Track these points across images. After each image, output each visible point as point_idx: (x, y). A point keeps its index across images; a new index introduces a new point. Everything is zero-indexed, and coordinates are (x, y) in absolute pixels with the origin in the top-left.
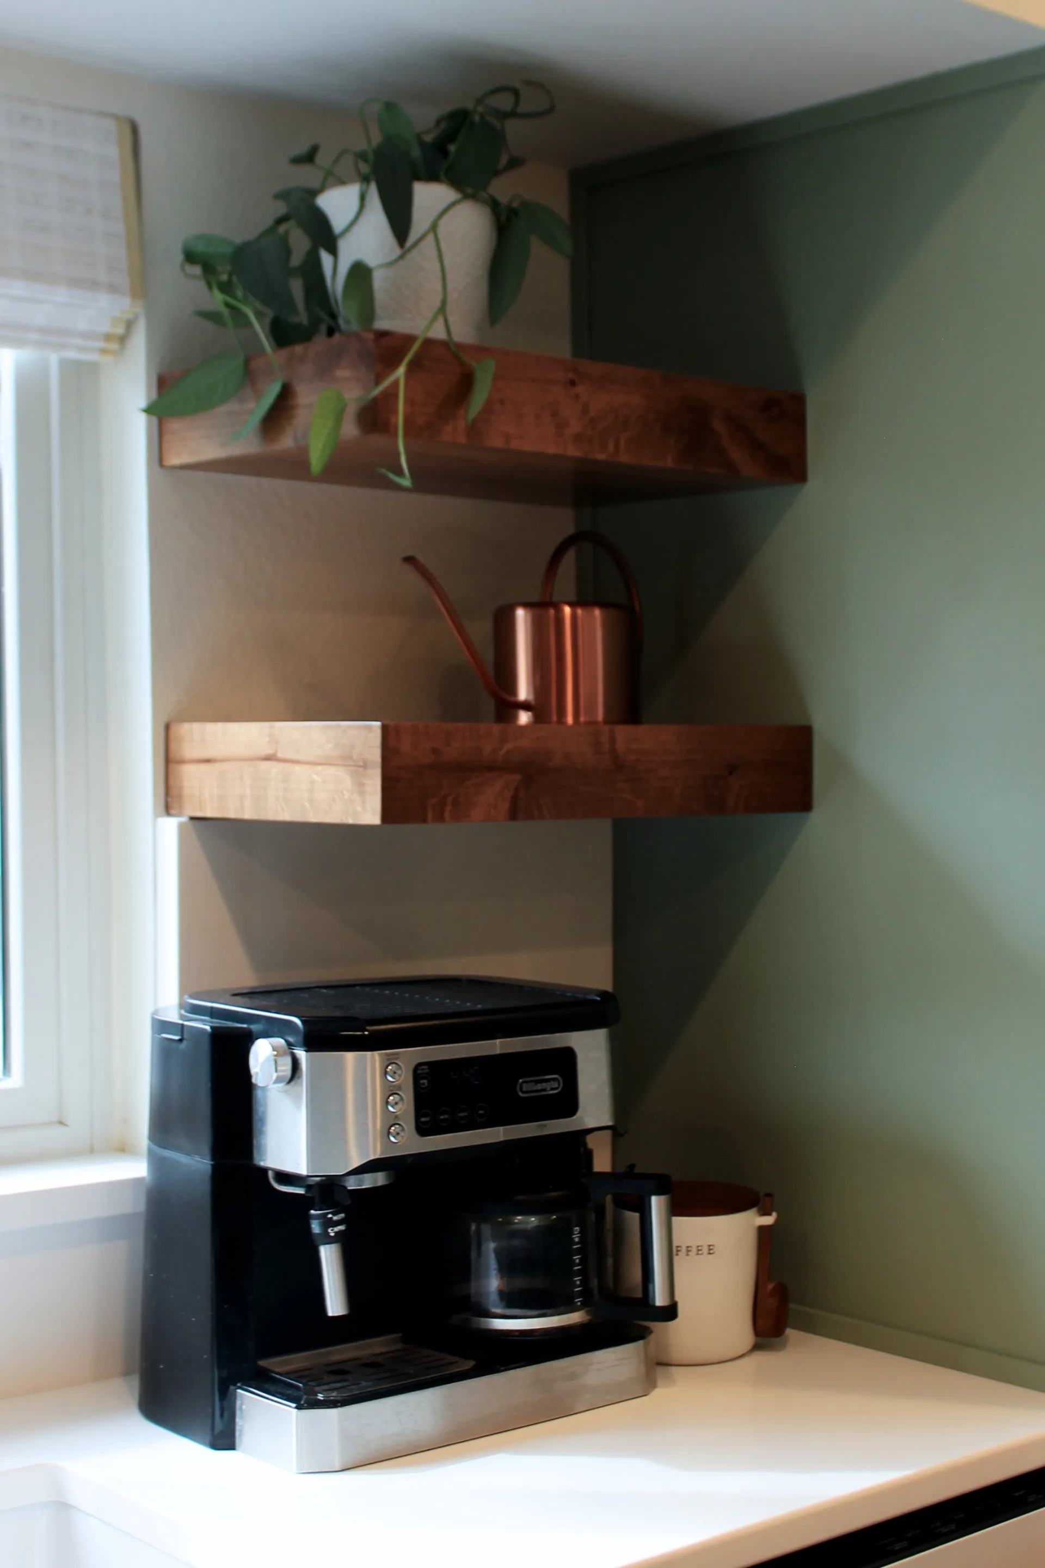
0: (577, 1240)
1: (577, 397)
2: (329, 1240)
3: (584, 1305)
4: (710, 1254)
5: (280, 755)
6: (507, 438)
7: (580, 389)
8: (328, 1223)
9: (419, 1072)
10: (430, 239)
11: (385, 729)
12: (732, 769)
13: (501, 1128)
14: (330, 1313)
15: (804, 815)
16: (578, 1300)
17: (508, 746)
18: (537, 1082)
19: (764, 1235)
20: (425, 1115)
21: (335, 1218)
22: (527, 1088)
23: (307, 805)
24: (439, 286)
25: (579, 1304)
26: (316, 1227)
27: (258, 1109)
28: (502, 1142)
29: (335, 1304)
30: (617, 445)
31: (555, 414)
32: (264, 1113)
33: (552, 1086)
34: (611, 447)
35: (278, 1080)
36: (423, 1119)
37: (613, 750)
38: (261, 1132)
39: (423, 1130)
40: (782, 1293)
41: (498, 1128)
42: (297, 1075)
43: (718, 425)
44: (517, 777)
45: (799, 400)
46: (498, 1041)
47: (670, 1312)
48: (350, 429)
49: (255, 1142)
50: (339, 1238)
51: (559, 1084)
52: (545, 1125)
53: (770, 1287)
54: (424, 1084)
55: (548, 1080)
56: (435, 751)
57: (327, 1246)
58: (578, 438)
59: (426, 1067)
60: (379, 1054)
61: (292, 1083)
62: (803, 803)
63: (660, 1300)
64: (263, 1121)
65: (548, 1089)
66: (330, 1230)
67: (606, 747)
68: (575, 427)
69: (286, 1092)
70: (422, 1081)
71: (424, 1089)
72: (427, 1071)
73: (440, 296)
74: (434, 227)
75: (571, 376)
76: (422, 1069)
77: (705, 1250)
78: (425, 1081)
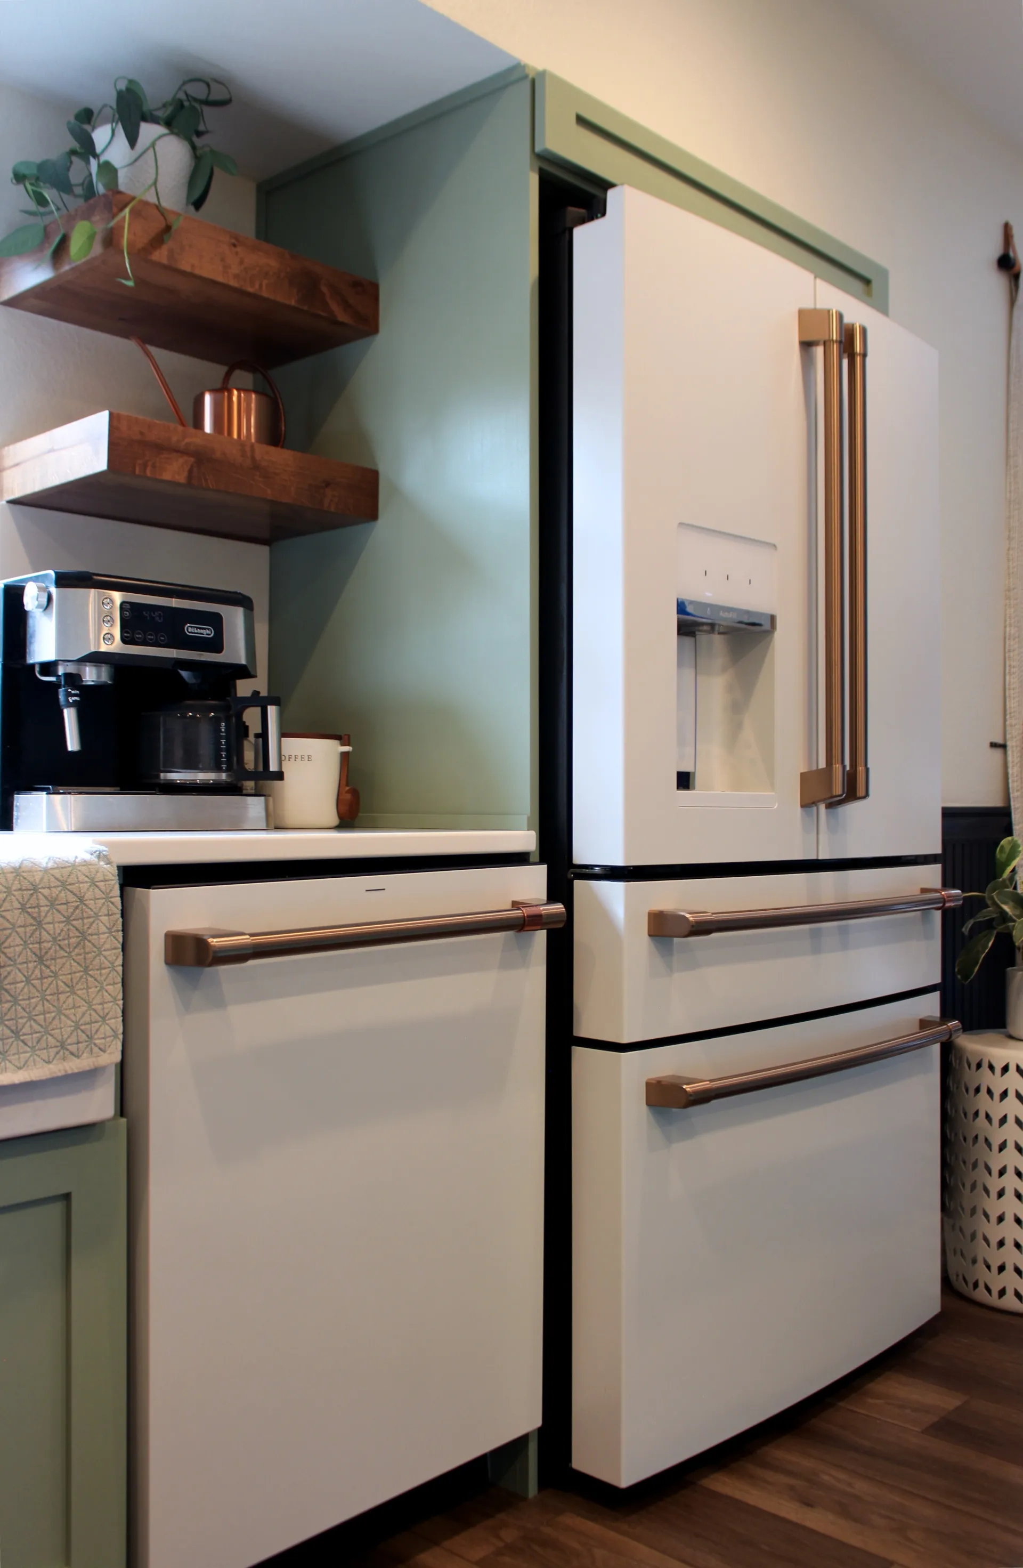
0: (223, 730)
1: (237, 253)
2: (69, 705)
3: (227, 770)
4: (309, 760)
5: (55, 448)
6: (193, 266)
7: (239, 249)
8: (69, 695)
9: (124, 607)
10: (151, 152)
11: (111, 415)
12: (328, 484)
13: (175, 650)
14: (70, 749)
15: (372, 524)
16: (224, 767)
17: (187, 440)
18: (200, 628)
19: (344, 755)
20: (127, 632)
21: (73, 692)
22: (191, 629)
23: (68, 471)
24: (154, 171)
25: (224, 768)
26: (61, 697)
27: (30, 630)
28: (174, 658)
29: (72, 743)
30: (261, 286)
31: (223, 260)
32: (34, 631)
33: (207, 632)
34: (257, 286)
35: (38, 607)
36: (125, 635)
37: (253, 458)
38: (31, 643)
39: (124, 640)
40: (355, 793)
41: (172, 649)
42: (50, 606)
43: (324, 289)
44: (192, 460)
45: (375, 287)
46: (174, 599)
47: (279, 776)
48: (97, 249)
49: (28, 650)
50: (75, 704)
51: (211, 632)
52: (202, 655)
53: (347, 788)
54: (126, 614)
55: (205, 629)
56: (142, 433)
57: (68, 709)
58: (236, 276)
59: (128, 605)
60: (98, 591)
61: (46, 611)
62: (373, 515)
63: (273, 767)
64: (32, 636)
65: (205, 634)
66: (69, 698)
67: (249, 454)
68: (235, 269)
69: (43, 614)
70: (125, 612)
71: (126, 617)
72: (129, 607)
73: (154, 177)
74: (153, 145)
75: (233, 241)
76: (126, 606)
77: (306, 758)
78: (128, 613)
